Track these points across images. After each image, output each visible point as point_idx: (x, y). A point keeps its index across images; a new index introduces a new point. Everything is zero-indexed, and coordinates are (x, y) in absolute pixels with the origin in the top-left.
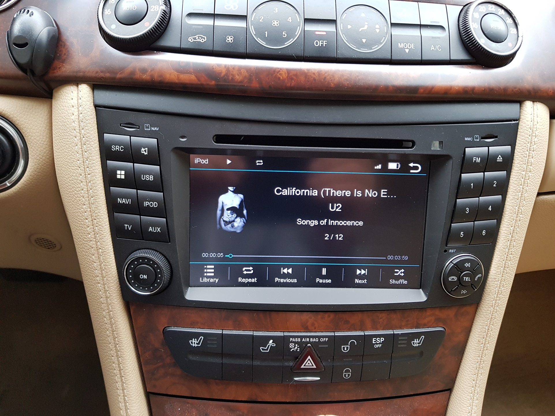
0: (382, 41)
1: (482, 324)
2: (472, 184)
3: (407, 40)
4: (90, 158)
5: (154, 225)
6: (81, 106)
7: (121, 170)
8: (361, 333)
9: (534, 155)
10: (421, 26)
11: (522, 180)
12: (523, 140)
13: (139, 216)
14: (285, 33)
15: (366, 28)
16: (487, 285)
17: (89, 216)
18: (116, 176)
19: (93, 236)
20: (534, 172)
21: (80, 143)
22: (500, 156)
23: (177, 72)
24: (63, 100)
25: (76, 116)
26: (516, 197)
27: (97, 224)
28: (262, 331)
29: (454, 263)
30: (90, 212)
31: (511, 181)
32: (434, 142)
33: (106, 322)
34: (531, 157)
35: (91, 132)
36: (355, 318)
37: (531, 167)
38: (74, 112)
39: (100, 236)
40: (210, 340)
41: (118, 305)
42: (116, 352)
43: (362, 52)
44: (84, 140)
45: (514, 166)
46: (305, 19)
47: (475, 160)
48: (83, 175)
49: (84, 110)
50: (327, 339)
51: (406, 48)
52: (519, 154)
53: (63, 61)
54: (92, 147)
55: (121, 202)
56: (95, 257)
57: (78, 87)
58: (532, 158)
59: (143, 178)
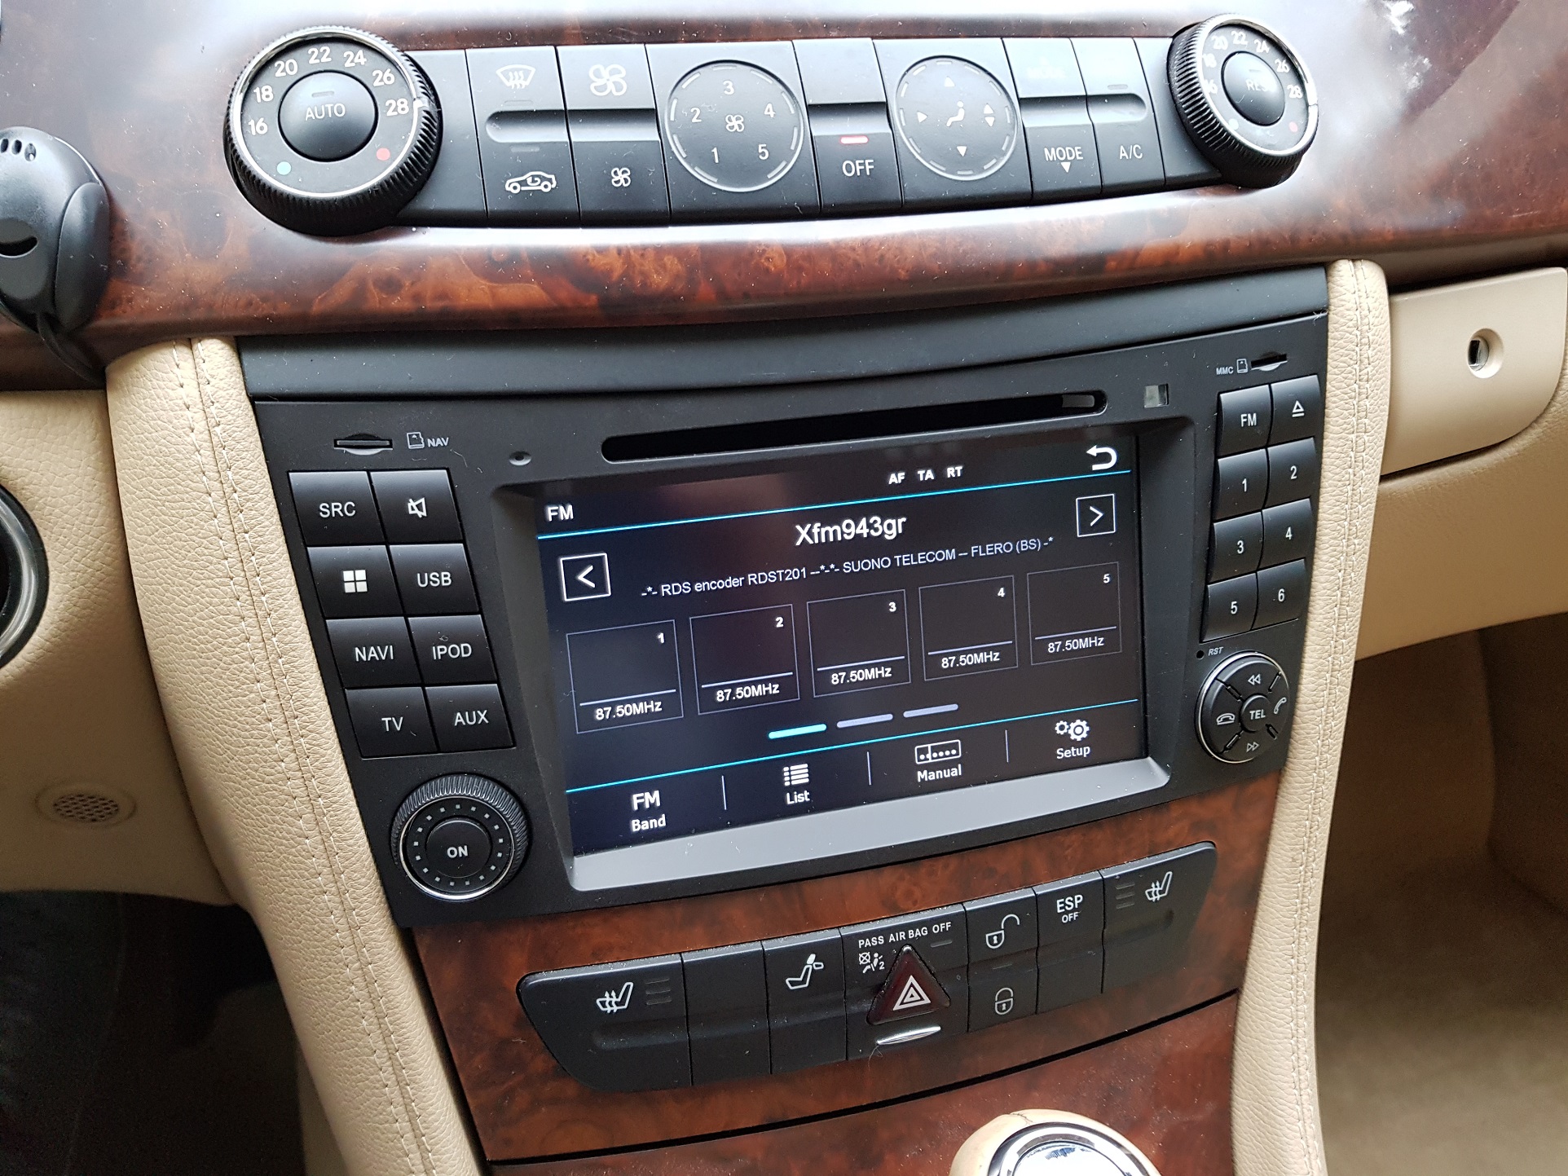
0: (1004, 148)
1: (1296, 818)
2: (1245, 482)
3: (1063, 137)
4: (262, 546)
5: (468, 706)
6: (213, 403)
7: (354, 567)
8: (1028, 894)
9: (1369, 392)
10: (1087, 100)
11: (1352, 454)
12: (1343, 358)
13: (420, 688)
14: (762, 148)
15: (960, 117)
16: (1297, 719)
17: (276, 712)
18: (343, 588)
19: (294, 765)
20: (1373, 432)
21: (225, 509)
22: (1297, 403)
23: (491, 281)
24: (152, 392)
25: (201, 433)
26: (1343, 498)
27: (302, 728)
28: (783, 937)
29: (1224, 680)
30: (277, 697)
31: (1326, 460)
32: (1148, 389)
33: (357, 995)
34: (1364, 396)
35: (255, 473)
36: (1008, 859)
37: (1366, 421)
38: (194, 423)
39: (317, 760)
40: (651, 987)
41: (388, 942)
42: (395, 1073)
43: (962, 181)
44: (237, 498)
45: (1329, 423)
46: (809, 105)
47: (1245, 420)
48: (243, 597)
49: (225, 413)
50: (948, 925)
51: (1063, 158)
52: (1338, 392)
53: (139, 280)
54: (262, 515)
55: (364, 658)
56: (304, 823)
57: (194, 347)
58: (1367, 398)
59: (423, 582)
